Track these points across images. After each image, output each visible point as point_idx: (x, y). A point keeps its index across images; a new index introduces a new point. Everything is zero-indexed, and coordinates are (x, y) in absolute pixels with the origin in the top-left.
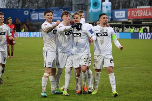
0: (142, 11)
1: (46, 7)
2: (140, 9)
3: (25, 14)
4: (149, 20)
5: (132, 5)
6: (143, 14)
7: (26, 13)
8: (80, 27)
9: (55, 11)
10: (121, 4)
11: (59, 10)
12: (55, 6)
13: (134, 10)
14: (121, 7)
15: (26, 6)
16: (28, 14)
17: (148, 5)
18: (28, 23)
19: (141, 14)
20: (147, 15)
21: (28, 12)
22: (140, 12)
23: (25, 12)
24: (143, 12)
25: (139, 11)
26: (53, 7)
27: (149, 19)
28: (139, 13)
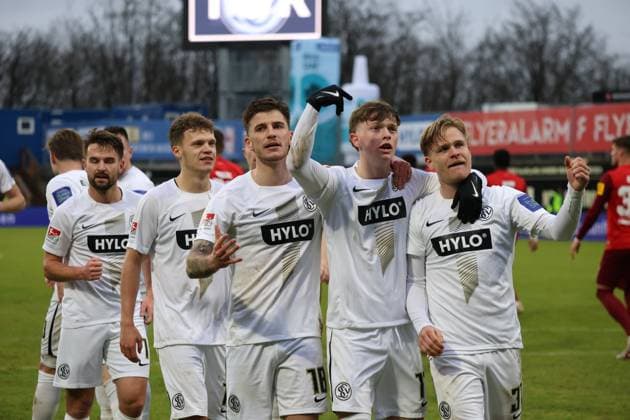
0: (502, 123)
1: (108, 104)
2: (495, 116)
3: (20, 130)
4: (531, 162)
5: (461, 98)
6: (506, 137)
7: (26, 126)
8: (477, 195)
9: (145, 119)
10: (418, 92)
11: (162, 117)
12: (147, 100)
13: (474, 120)
14: (417, 106)
15: (26, 98)
16: (31, 130)
17: (528, 100)
18: (30, 171)
19: (501, 135)
20: (525, 141)
21: (32, 122)
22: (495, 128)
23: (20, 122)
24: (509, 126)
25: (492, 123)
26: (138, 102)
27: (531, 156)
28: (492, 133)
